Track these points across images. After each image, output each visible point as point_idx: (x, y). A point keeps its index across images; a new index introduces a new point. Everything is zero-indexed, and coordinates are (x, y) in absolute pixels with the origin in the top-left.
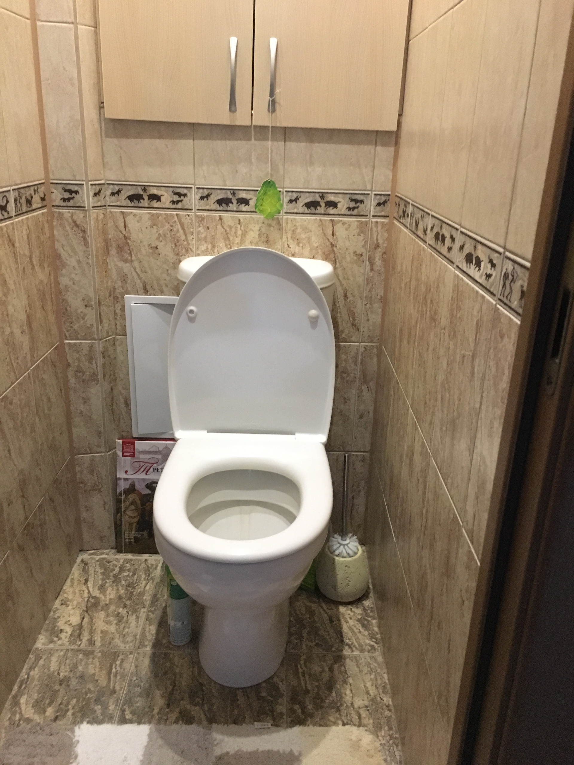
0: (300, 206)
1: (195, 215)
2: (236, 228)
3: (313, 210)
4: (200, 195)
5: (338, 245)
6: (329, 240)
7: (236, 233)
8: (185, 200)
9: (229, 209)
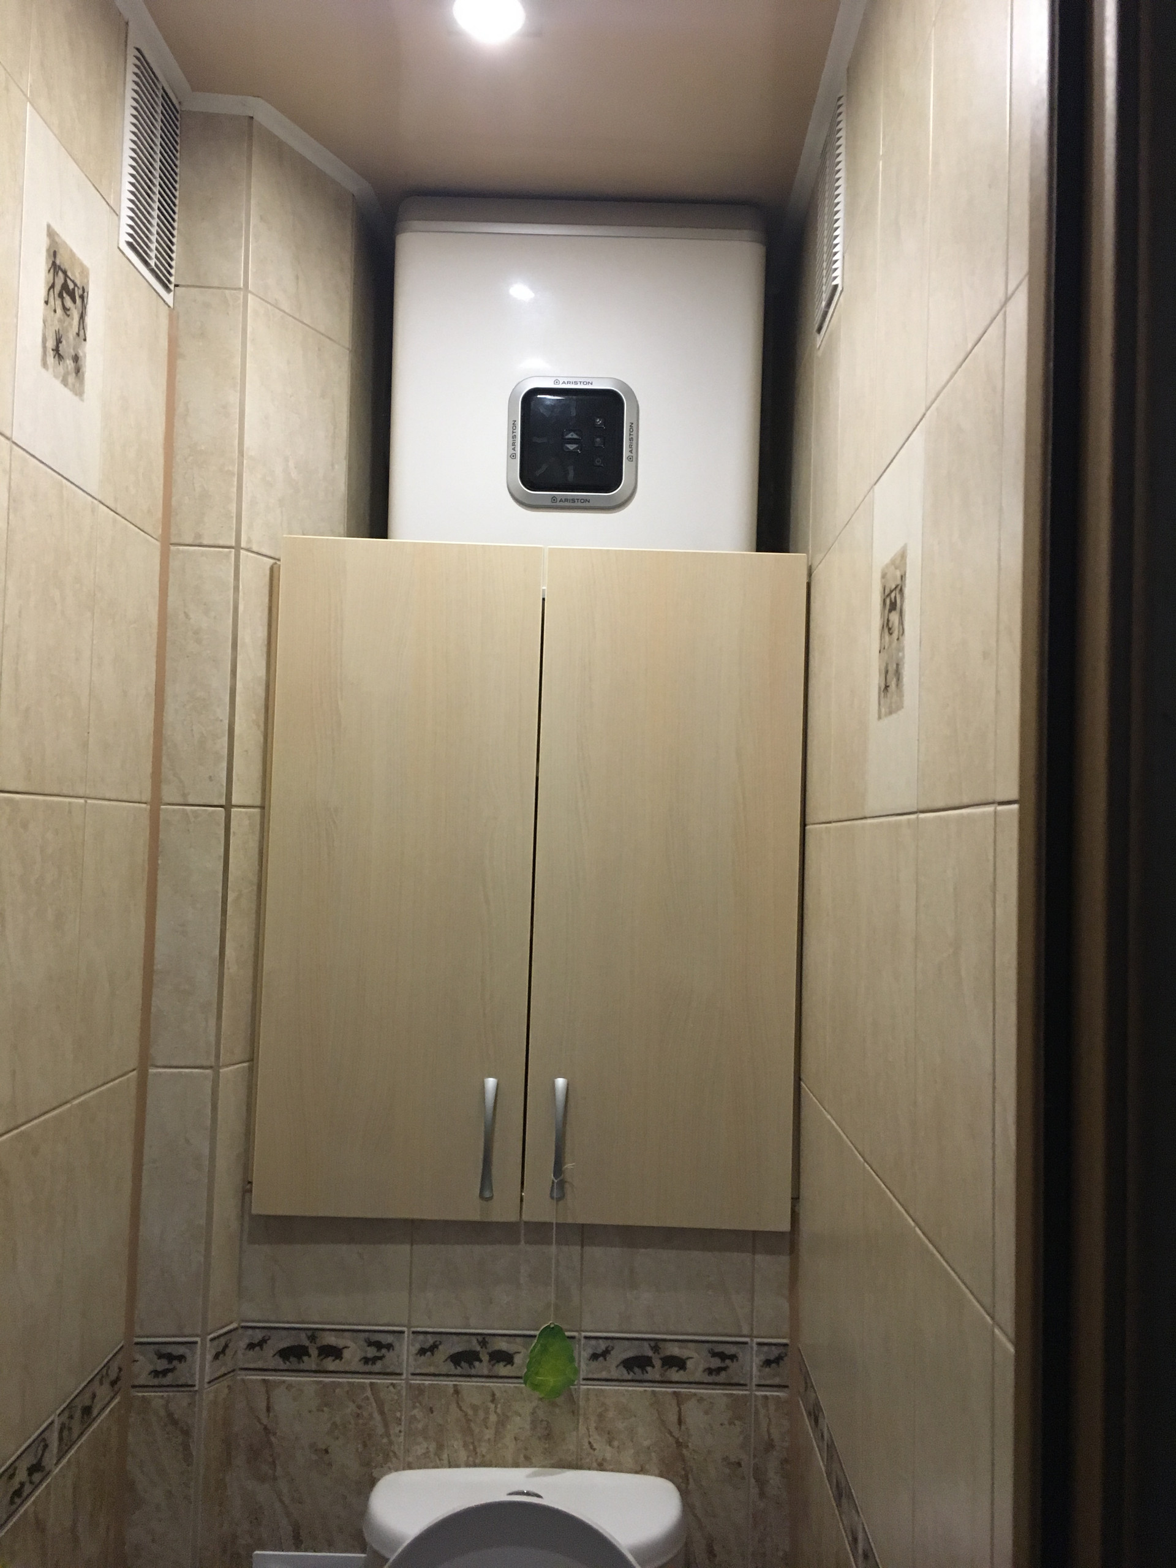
0: (612, 1367)
1: (407, 1383)
2: (487, 1411)
3: (638, 1373)
4: (418, 1346)
5: (690, 1444)
6: (671, 1433)
7: (485, 1420)
8: (390, 1355)
9: (473, 1372)
